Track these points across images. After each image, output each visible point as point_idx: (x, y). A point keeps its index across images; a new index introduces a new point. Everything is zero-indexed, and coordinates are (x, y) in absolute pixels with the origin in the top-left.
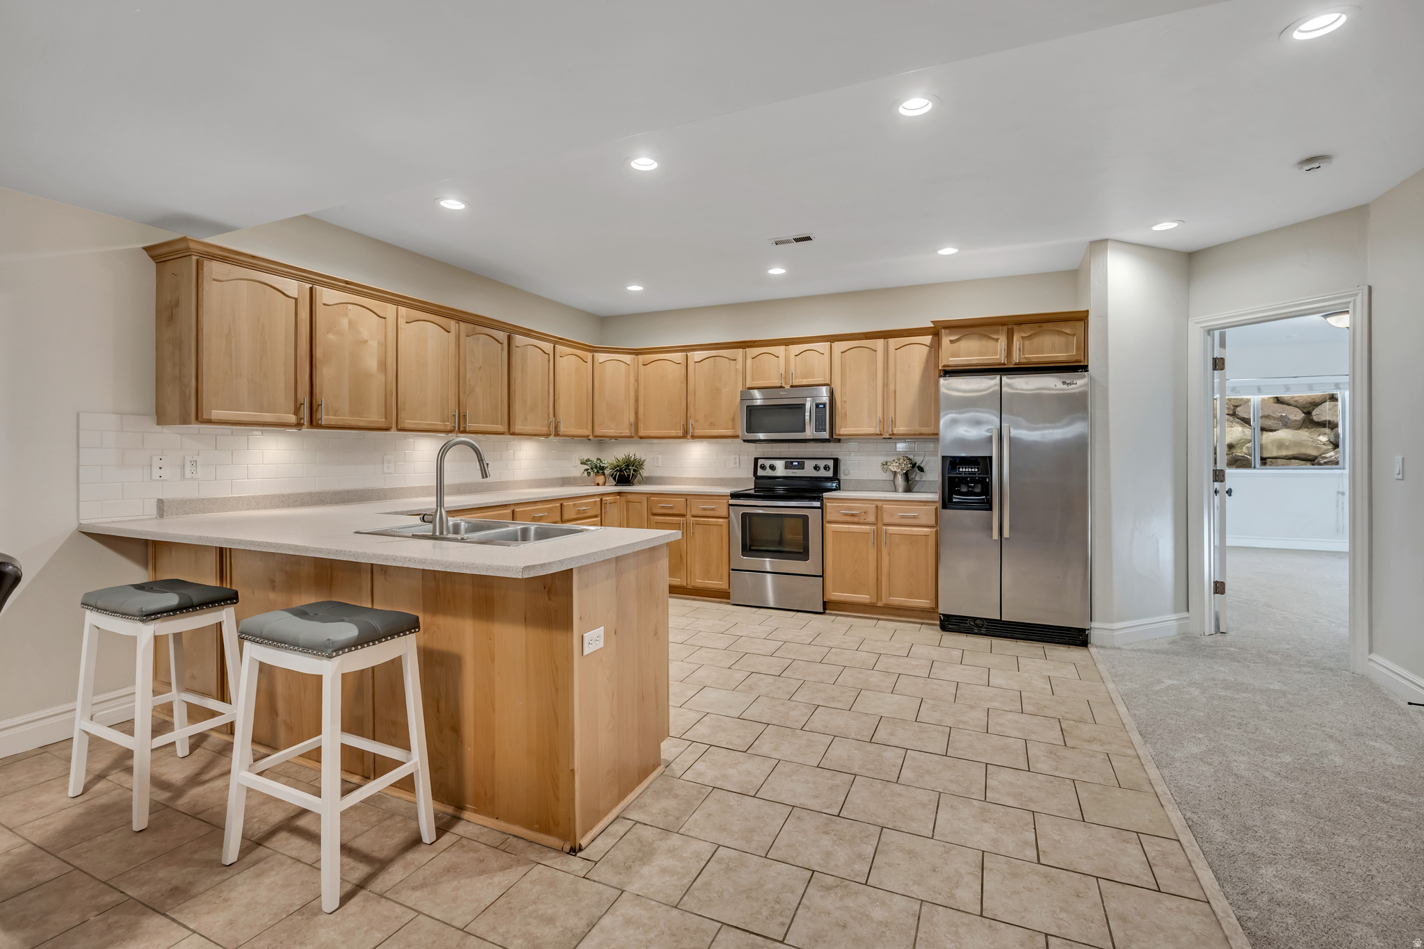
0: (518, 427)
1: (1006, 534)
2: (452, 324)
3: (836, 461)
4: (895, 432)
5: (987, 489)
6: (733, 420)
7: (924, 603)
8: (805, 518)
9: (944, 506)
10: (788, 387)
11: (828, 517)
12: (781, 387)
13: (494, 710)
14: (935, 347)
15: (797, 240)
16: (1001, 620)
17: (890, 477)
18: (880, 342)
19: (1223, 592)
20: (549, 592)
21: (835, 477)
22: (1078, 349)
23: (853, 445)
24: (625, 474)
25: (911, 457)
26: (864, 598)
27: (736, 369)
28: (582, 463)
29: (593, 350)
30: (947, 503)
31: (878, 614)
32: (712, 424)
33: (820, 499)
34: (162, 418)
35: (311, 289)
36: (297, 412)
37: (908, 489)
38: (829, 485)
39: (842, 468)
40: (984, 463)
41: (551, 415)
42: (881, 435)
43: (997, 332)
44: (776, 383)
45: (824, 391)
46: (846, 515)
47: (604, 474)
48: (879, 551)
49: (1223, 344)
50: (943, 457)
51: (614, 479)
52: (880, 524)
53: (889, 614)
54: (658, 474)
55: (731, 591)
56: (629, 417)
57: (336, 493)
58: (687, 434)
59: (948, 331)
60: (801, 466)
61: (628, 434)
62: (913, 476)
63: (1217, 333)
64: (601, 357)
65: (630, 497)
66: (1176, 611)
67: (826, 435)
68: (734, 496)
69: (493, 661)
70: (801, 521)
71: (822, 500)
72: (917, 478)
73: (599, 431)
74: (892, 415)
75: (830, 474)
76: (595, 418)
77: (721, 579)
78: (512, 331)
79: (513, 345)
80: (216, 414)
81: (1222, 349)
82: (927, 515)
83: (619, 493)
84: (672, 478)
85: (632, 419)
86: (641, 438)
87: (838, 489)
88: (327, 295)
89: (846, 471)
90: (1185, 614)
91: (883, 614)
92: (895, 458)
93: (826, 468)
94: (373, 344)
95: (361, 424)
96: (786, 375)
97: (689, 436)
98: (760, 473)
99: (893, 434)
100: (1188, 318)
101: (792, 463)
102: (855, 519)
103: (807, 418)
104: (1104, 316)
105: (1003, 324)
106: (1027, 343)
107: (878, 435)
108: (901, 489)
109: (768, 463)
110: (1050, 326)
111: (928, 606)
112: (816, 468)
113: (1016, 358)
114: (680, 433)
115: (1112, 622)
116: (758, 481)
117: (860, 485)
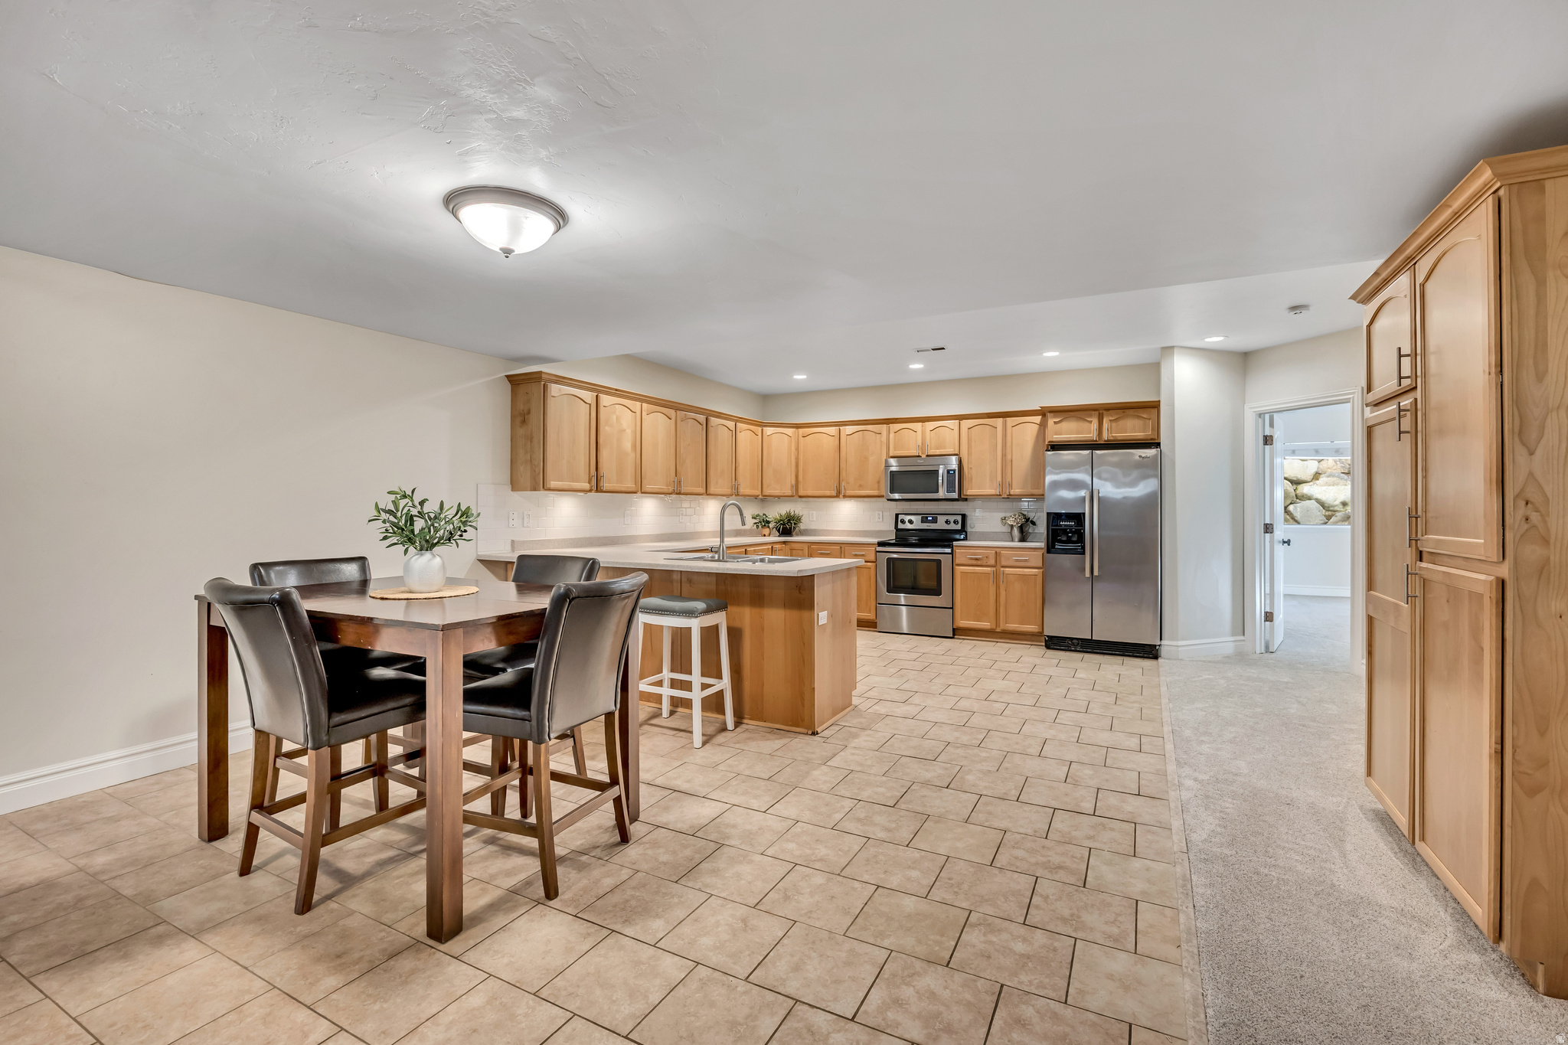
0: (712, 490)
1: (1096, 573)
2: (672, 413)
3: (964, 516)
4: (1012, 493)
5: (1081, 539)
6: (879, 482)
7: (1032, 628)
8: (939, 562)
9: (1049, 552)
10: (924, 456)
11: (957, 561)
12: (919, 456)
13: (763, 659)
14: (1043, 425)
15: (933, 350)
16: (1092, 640)
17: (1006, 529)
18: (1000, 420)
19: (1271, 620)
20: (800, 589)
21: (963, 530)
22: (1153, 430)
23: (978, 503)
24: (787, 527)
25: (1025, 513)
26: (985, 625)
27: (881, 441)
28: (753, 518)
29: (762, 425)
30: (1050, 548)
31: (997, 638)
32: (860, 486)
33: (951, 546)
34: (515, 485)
35: (597, 396)
36: (590, 482)
37: (1023, 539)
38: (957, 537)
39: (969, 522)
40: (1079, 518)
41: (734, 480)
42: (1000, 495)
43: (1091, 416)
44: (914, 452)
45: (954, 460)
46: (971, 559)
47: (769, 527)
48: (998, 588)
49: (1272, 425)
50: (1048, 513)
51: (779, 531)
52: (998, 566)
53: (1005, 638)
54: (813, 527)
55: (878, 621)
56: (790, 480)
57: (599, 538)
58: (838, 494)
59: (1052, 414)
60: (935, 521)
61: (790, 494)
62: (1027, 529)
63: (1267, 417)
64: (769, 431)
65: (794, 545)
66: (1233, 634)
67: (955, 495)
68: (880, 544)
69: (763, 630)
70: (935, 564)
71: (952, 547)
72: (1030, 531)
73: (767, 492)
74: (1009, 479)
75: (959, 527)
76: (764, 481)
77: (870, 612)
78: (709, 414)
79: (709, 426)
80: (553, 484)
81: (1272, 429)
82: (1036, 559)
83: (784, 543)
84: (825, 530)
85: (794, 482)
86: (800, 497)
87: (965, 539)
88: (606, 400)
89: (972, 526)
90: (1242, 638)
91: (1001, 638)
92: (1011, 514)
93: (955, 522)
94: (629, 432)
95: (623, 489)
96: (923, 446)
97: (841, 496)
98: (900, 526)
99: (1010, 495)
100: (1244, 403)
101: (927, 517)
102: (979, 563)
103: (940, 481)
104: (1172, 405)
105: (1095, 410)
106: (1114, 424)
107: (997, 495)
108: (1016, 540)
109: (907, 518)
110: (1131, 412)
111: (1037, 630)
112: (947, 522)
113: (1105, 436)
114: (834, 493)
115: (1177, 640)
116: (898, 533)
117: (984, 536)
